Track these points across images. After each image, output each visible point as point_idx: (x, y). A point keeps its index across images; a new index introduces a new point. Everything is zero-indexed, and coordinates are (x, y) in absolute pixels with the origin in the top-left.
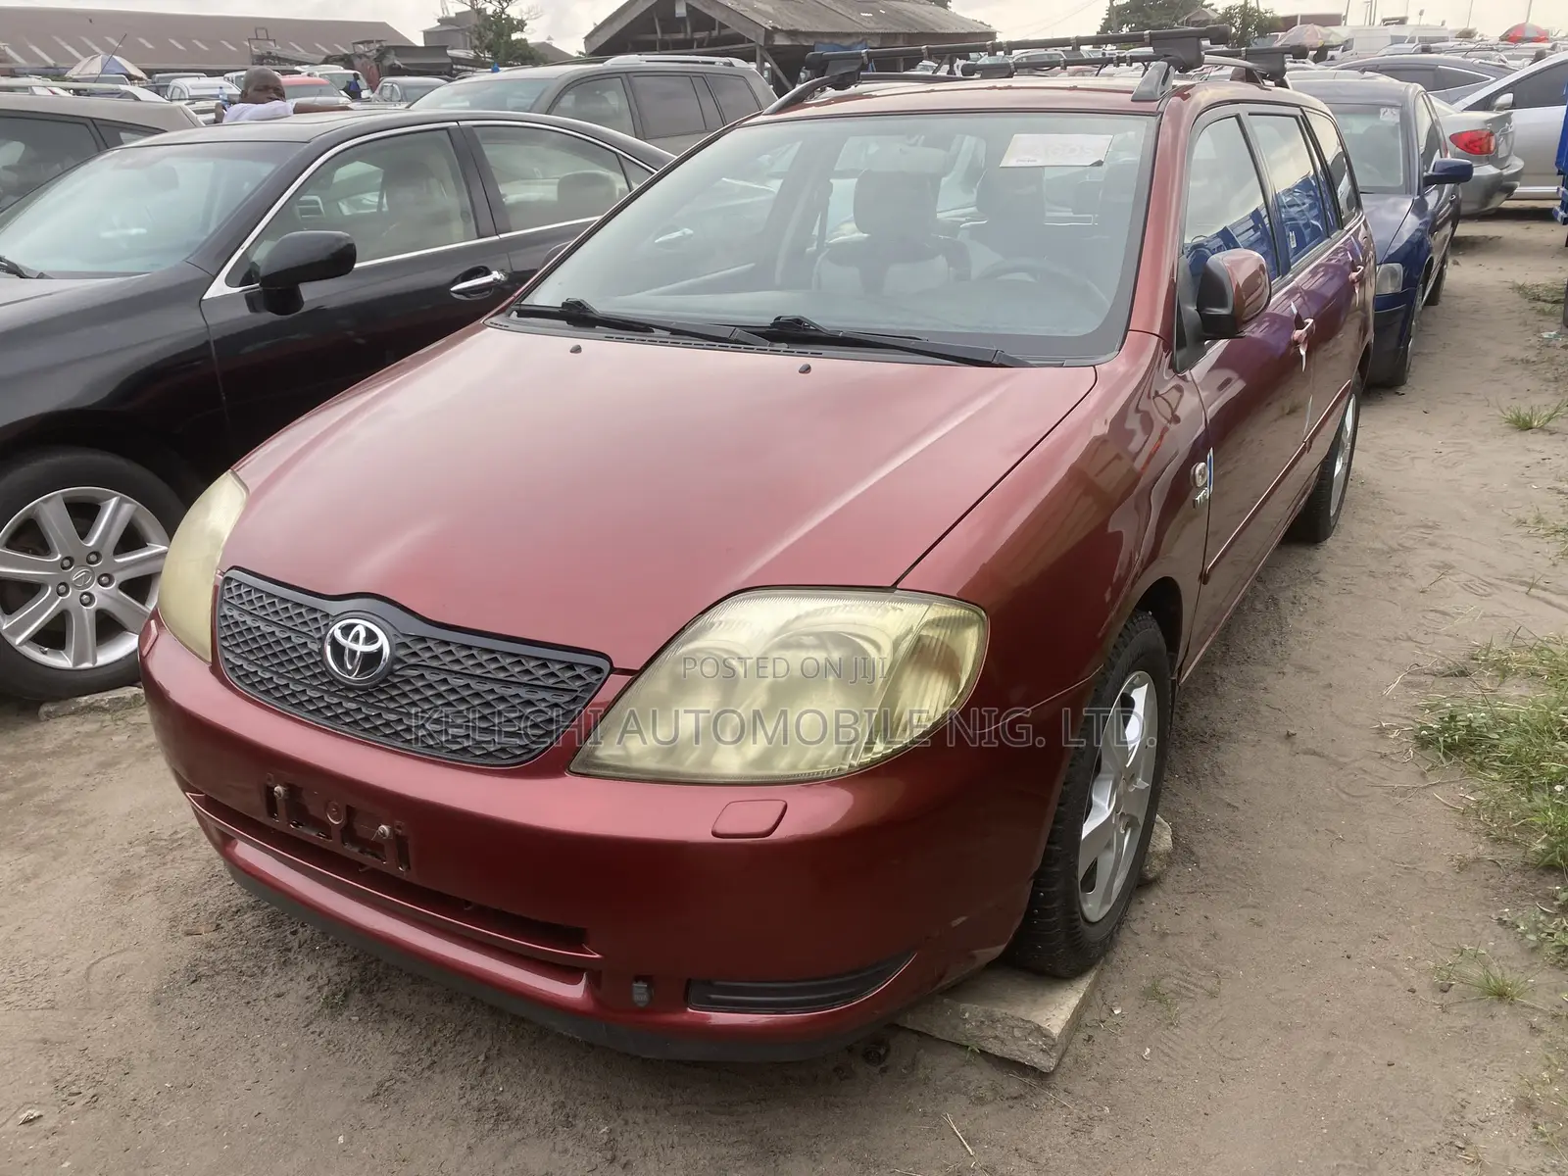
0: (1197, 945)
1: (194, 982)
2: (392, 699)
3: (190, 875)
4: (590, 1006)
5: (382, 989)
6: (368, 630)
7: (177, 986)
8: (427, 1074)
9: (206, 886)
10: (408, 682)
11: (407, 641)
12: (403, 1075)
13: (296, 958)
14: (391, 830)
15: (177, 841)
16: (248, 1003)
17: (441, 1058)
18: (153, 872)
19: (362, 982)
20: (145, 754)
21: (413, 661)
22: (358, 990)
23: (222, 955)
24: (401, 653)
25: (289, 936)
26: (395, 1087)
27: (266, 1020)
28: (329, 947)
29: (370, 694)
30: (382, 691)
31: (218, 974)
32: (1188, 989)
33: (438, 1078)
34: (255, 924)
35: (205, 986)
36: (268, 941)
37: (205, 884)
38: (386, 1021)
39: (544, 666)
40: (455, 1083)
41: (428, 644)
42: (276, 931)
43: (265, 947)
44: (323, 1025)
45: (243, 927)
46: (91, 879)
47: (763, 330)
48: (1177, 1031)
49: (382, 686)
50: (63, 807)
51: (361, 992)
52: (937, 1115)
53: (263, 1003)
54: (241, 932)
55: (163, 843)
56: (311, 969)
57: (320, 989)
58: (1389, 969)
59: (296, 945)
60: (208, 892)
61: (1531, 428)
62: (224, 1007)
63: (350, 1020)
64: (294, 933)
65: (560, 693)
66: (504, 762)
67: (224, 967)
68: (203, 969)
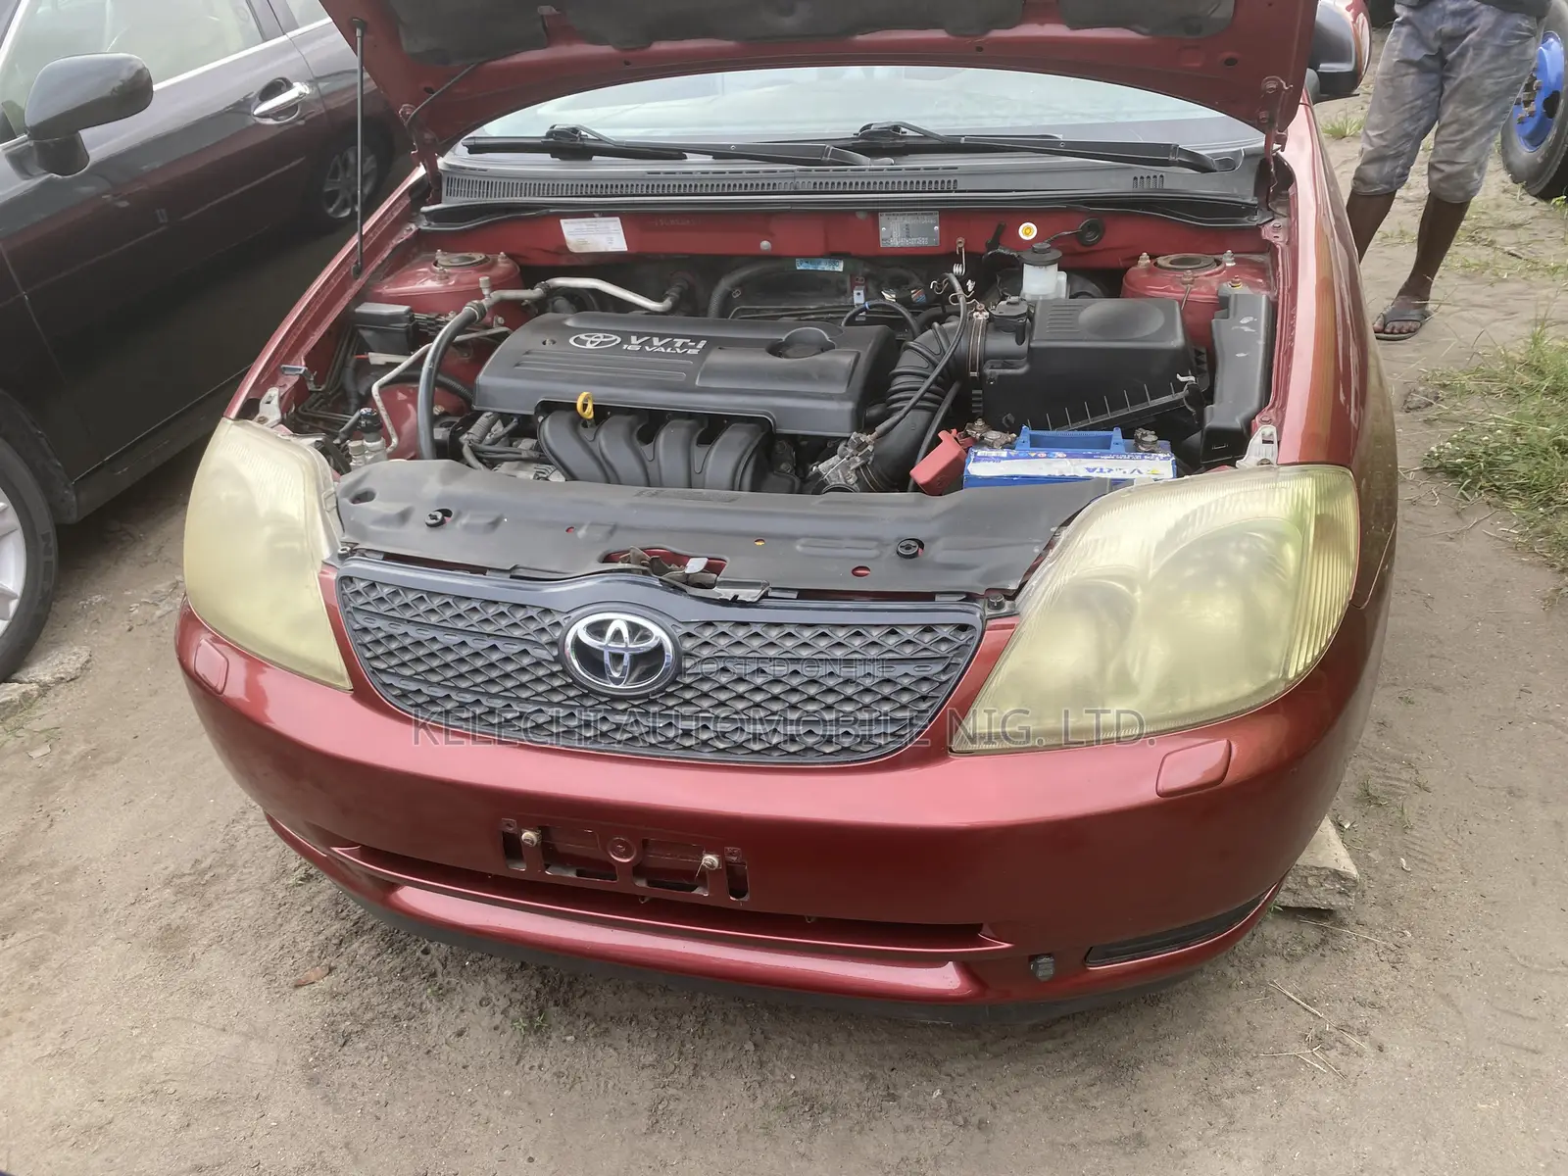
0: (1374, 737)
1: (344, 1044)
2: (687, 702)
3: (251, 912)
4: (969, 990)
5: (578, 994)
6: (630, 624)
7: (326, 1054)
8: (696, 1082)
9: (279, 920)
10: (705, 679)
11: (691, 629)
12: (671, 1091)
13: (448, 983)
14: (722, 860)
15: (204, 872)
16: (429, 1052)
17: (701, 1059)
18: (202, 919)
19: (553, 991)
20: (84, 769)
21: (706, 652)
22: (551, 1003)
23: (356, 1002)
24: (688, 644)
25: (423, 957)
26: (671, 1108)
27: (464, 1067)
28: (481, 959)
29: (653, 702)
30: (671, 695)
31: (367, 1026)
32: (1395, 786)
33: (710, 1082)
34: (373, 953)
35: (362, 1045)
36: (403, 969)
37: (276, 919)
38: (607, 1030)
39: (893, 632)
40: (737, 1085)
41: (720, 630)
42: (404, 954)
43: (405, 979)
44: (535, 1056)
45: (360, 960)
46: (121, 947)
47: (850, 143)
48: (1414, 833)
49: (669, 690)
50: (24, 860)
51: (556, 1004)
52: (1261, 984)
53: (445, 1047)
54: (363, 968)
55: (187, 880)
56: (478, 991)
57: (504, 1012)
58: (1548, 722)
59: (438, 965)
60: (286, 927)
61: (1344, 137)
62: (403, 1066)
63: (565, 1041)
64: (426, 952)
65: (925, 663)
66: (866, 756)
67: (369, 1015)
68: (346, 1025)
